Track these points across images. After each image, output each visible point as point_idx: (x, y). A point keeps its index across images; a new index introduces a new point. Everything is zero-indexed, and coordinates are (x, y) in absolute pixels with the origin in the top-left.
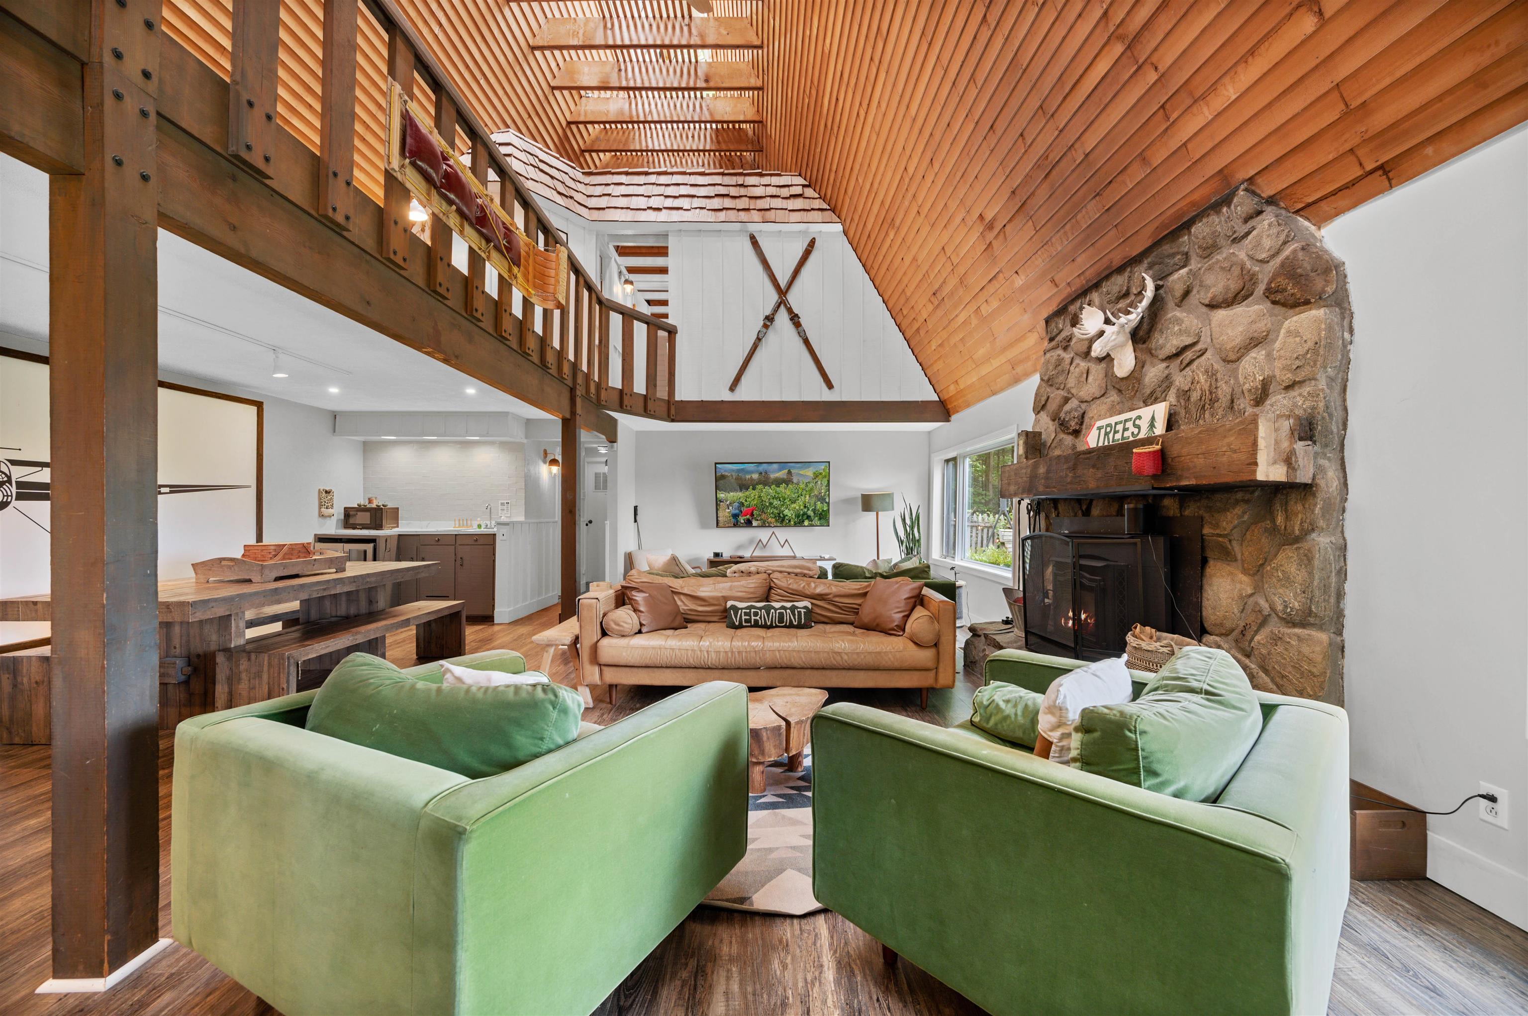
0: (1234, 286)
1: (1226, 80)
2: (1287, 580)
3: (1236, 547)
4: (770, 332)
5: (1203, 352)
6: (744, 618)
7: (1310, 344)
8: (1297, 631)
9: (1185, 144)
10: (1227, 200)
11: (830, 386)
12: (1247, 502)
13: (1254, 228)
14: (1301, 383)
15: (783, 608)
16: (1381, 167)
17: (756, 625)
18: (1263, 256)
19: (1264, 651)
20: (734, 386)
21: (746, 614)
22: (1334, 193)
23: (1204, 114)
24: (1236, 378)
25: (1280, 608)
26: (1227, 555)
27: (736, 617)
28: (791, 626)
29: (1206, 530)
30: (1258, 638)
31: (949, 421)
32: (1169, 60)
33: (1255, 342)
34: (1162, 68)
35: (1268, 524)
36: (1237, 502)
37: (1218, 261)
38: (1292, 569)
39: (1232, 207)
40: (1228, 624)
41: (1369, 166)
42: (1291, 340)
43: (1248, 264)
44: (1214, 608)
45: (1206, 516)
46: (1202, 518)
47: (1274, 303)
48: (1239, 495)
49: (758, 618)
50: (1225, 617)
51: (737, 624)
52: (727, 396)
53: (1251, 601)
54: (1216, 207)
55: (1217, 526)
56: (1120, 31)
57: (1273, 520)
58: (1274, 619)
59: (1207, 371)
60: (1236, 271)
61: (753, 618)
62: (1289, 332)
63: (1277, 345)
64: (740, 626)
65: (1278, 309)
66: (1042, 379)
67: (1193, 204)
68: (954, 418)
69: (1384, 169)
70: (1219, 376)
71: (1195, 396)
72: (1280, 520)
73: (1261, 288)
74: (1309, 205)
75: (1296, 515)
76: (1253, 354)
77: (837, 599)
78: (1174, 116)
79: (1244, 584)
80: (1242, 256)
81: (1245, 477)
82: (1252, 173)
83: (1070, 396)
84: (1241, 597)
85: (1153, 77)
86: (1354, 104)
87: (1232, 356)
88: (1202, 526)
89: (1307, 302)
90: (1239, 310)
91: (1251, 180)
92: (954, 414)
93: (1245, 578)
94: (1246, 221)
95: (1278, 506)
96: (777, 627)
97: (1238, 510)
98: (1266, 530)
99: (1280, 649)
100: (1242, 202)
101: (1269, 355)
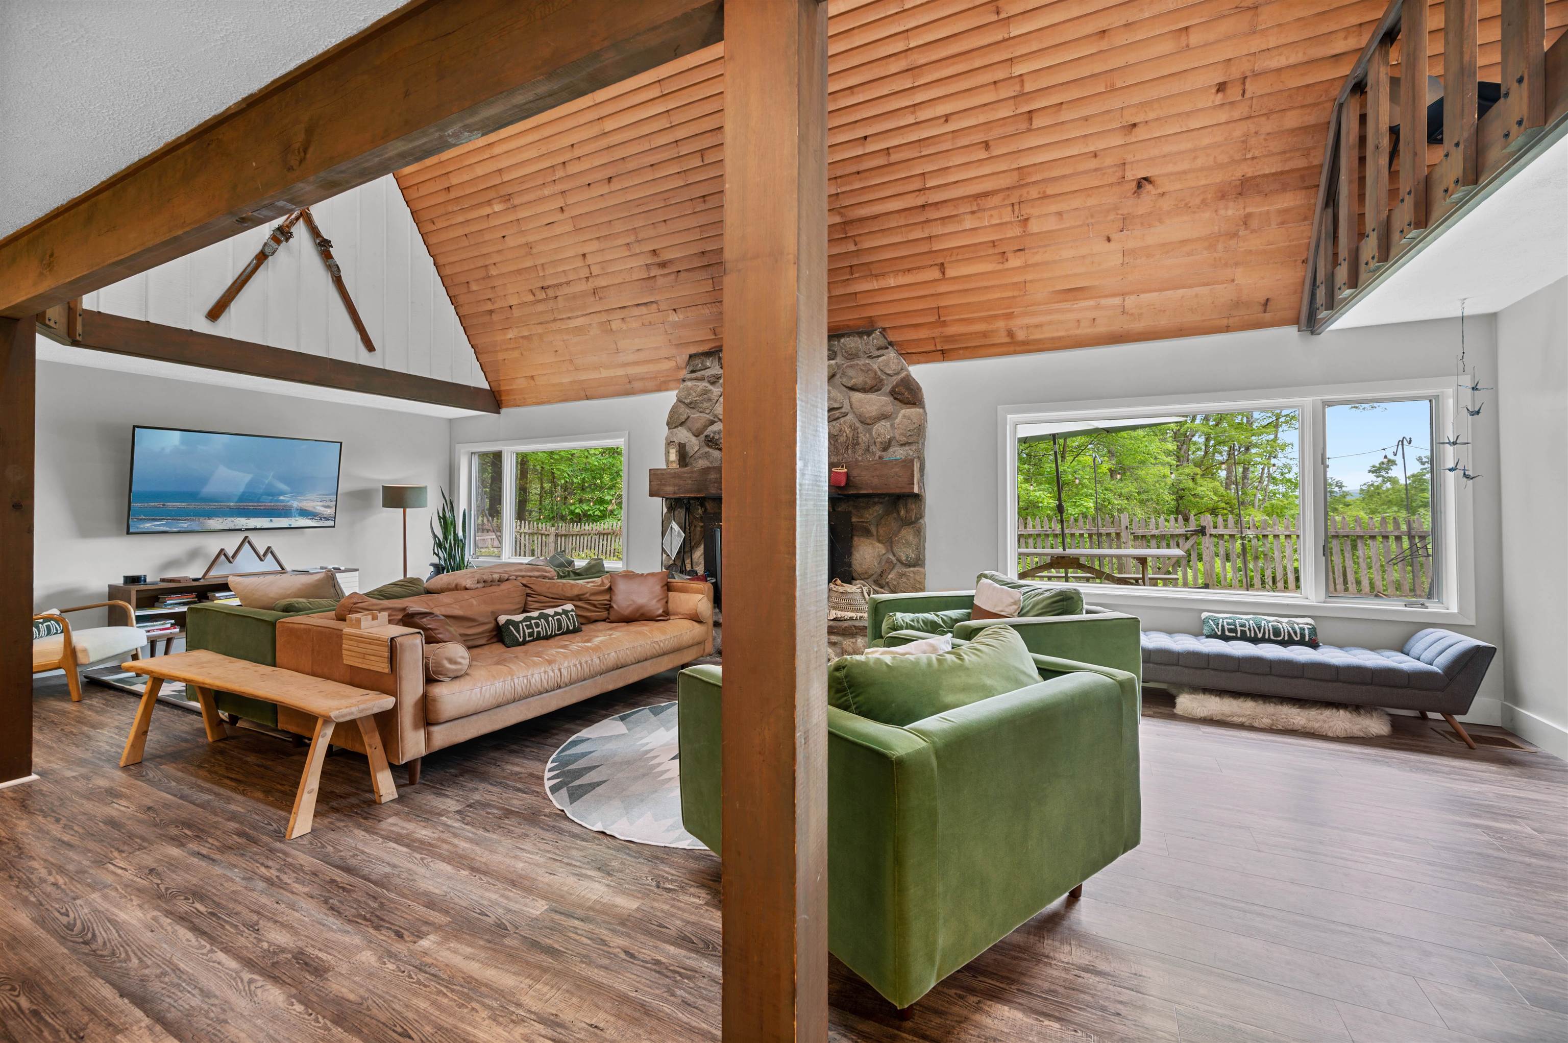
0: (870, 382)
1: (892, 275)
2: (908, 544)
3: (873, 529)
4: (282, 248)
5: (846, 415)
6: (527, 631)
7: (915, 426)
8: (912, 569)
9: (856, 293)
10: (869, 334)
11: (370, 347)
12: (881, 503)
13: (883, 355)
14: (910, 444)
15: (556, 614)
16: (942, 350)
17: (539, 638)
18: (890, 372)
19: (895, 583)
20: (214, 314)
21: (529, 627)
22: (920, 353)
23: (875, 285)
24: (871, 434)
25: (904, 558)
26: (867, 533)
27: (518, 632)
28: (569, 632)
29: (854, 520)
30: (890, 576)
31: (499, 413)
32: (866, 245)
33: (884, 417)
34: (859, 247)
35: (895, 515)
36: (875, 503)
37: (858, 364)
38: (911, 538)
39: (871, 338)
40: (870, 572)
41: (939, 348)
42: (905, 420)
43: (879, 373)
44: (861, 564)
45: (854, 511)
46: (850, 512)
47: (895, 399)
48: (876, 500)
49: (540, 629)
50: (869, 568)
51: (521, 640)
52: (203, 326)
53: (886, 556)
54: (860, 334)
55: (861, 517)
56: (842, 210)
57: (898, 513)
58: (899, 565)
59: (850, 426)
60: (872, 375)
61: (536, 630)
62: (904, 416)
63: (897, 421)
64: (524, 643)
65: (896, 402)
66: (679, 400)
67: (848, 326)
68: (504, 411)
69: (943, 352)
70: (859, 431)
71: (842, 439)
72: (903, 513)
73: (887, 388)
74: (908, 353)
75: (912, 510)
76: (883, 422)
77: (592, 598)
78: (857, 275)
79: (881, 548)
80: (875, 367)
81: (906, 490)
82: (887, 326)
83: (716, 420)
84: (879, 556)
85: (852, 248)
86: (942, 319)
87: (868, 421)
88: (851, 518)
89: (914, 404)
90: (872, 396)
91: (884, 329)
92: (507, 406)
93: (880, 545)
94: (878, 349)
95: (901, 506)
96: (556, 635)
97: (877, 508)
98: (895, 518)
99: (904, 580)
100: (876, 339)
101: (892, 425)
